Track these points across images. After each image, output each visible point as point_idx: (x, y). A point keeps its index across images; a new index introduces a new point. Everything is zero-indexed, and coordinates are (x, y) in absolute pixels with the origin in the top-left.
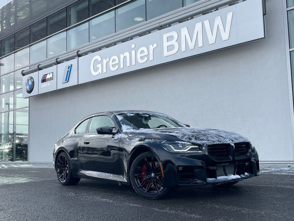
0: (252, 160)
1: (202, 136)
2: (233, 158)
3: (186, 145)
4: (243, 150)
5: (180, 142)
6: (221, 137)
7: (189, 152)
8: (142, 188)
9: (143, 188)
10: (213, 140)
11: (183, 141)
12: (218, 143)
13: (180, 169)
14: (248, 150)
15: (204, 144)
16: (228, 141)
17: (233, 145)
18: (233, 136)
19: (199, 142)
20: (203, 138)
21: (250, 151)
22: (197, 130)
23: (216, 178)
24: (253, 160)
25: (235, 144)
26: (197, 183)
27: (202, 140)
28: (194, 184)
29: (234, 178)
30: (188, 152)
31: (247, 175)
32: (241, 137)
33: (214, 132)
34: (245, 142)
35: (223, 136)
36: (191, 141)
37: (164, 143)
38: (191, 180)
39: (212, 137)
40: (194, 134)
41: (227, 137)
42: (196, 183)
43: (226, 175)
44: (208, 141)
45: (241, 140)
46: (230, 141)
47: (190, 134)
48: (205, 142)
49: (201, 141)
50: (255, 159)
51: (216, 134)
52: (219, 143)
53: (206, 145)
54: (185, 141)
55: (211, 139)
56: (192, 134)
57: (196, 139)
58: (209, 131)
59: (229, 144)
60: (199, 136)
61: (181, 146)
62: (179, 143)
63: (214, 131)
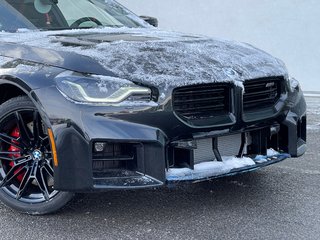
0: (287, 119)
1: (163, 62)
2: (239, 117)
3: (117, 86)
4: (267, 96)
5: (102, 77)
6: (215, 62)
7: (125, 103)
8: (8, 185)
9: (12, 186)
10: (191, 72)
11: (112, 74)
12: (200, 81)
13: (99, 147)
14: (279, 96)
15: (163, 84)
16: (228, 76)
17: (241, 85)
18: (245, 60)
19: (152, 79)
20: (165, 65)
21: (284, 97)
22: (156, 43)
23: (193, 168)
24: (290, 117)
25: (246, 83)
26: (141, 183)
27: (161, 73)
28: (132, 185)
29: (237, 166)
30: (121, 104)
31: (271, 158)
32: (265, 63)
33: (198, 48)
34: (274, 77)
35: (218, 59)
36: (132, 76)
37: (65, 78)
38: (127, 173)
39: (188, 64)
40: (146, 54)
41: (228, 64)
42: (137, 183)
43: (219, 160)
44: (177, 74)
45: (264, 72)
46: (234, 74)
47: (134, 55)
48: (169, 77)
49: (158, 76)
50: (295, 115)
51: (202, 56)
52: (206, 81)
53: (171, 87)
54: (117, 76)
55: (186, 70)
56: (140, 54)
57: (146, 70)
58: (187, 44)
59: (230, 85)
60: (158, 60)
61: (105, 89)
62: (98, 81)
63: (199, 45)
